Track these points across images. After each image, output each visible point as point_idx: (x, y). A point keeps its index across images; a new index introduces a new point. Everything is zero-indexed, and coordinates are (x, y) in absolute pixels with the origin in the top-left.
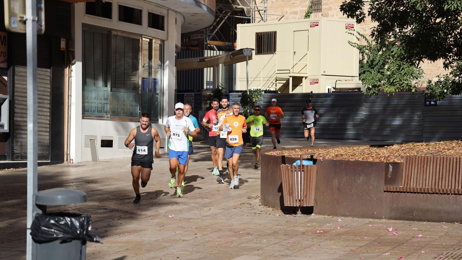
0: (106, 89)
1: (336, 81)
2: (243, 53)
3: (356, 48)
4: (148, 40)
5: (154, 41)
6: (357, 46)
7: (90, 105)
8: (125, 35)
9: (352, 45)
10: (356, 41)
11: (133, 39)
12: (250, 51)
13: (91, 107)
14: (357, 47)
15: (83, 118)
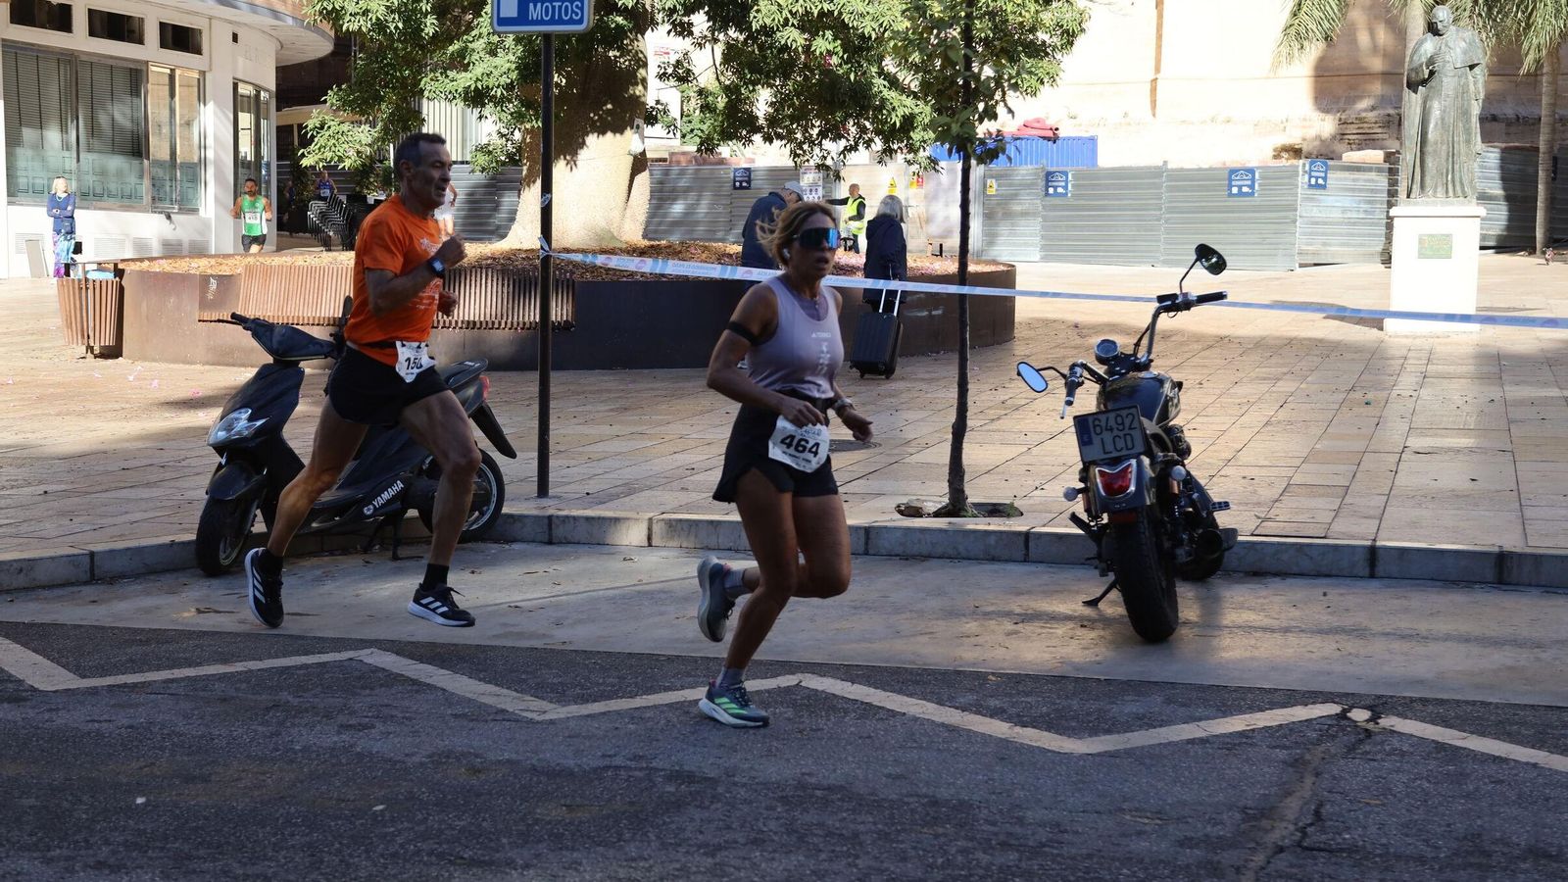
0: (66, 154)
4: (168, 71)
5: (178, 72)
7: (31, 181)
8: (110, 62)
11: (131, 69)
13: (33, 185)
15: (10, 203)
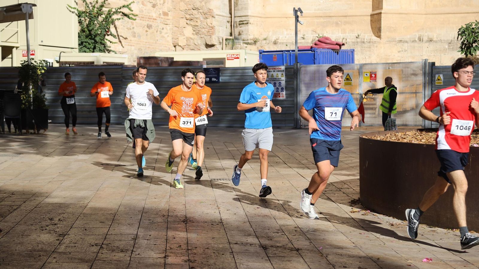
1: (61, 53)
2: (21, 10)
3: (74, 15)
6: (76, 12)
9: (70, 11)
10: (73, 5)
12: (31, 8)
14: (76, 14)
